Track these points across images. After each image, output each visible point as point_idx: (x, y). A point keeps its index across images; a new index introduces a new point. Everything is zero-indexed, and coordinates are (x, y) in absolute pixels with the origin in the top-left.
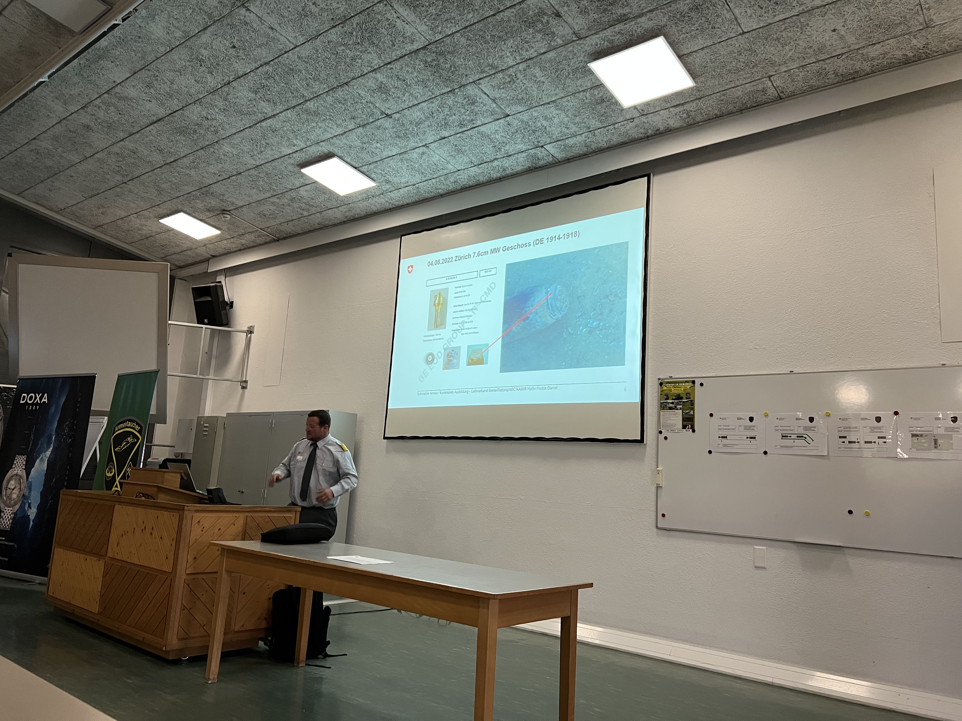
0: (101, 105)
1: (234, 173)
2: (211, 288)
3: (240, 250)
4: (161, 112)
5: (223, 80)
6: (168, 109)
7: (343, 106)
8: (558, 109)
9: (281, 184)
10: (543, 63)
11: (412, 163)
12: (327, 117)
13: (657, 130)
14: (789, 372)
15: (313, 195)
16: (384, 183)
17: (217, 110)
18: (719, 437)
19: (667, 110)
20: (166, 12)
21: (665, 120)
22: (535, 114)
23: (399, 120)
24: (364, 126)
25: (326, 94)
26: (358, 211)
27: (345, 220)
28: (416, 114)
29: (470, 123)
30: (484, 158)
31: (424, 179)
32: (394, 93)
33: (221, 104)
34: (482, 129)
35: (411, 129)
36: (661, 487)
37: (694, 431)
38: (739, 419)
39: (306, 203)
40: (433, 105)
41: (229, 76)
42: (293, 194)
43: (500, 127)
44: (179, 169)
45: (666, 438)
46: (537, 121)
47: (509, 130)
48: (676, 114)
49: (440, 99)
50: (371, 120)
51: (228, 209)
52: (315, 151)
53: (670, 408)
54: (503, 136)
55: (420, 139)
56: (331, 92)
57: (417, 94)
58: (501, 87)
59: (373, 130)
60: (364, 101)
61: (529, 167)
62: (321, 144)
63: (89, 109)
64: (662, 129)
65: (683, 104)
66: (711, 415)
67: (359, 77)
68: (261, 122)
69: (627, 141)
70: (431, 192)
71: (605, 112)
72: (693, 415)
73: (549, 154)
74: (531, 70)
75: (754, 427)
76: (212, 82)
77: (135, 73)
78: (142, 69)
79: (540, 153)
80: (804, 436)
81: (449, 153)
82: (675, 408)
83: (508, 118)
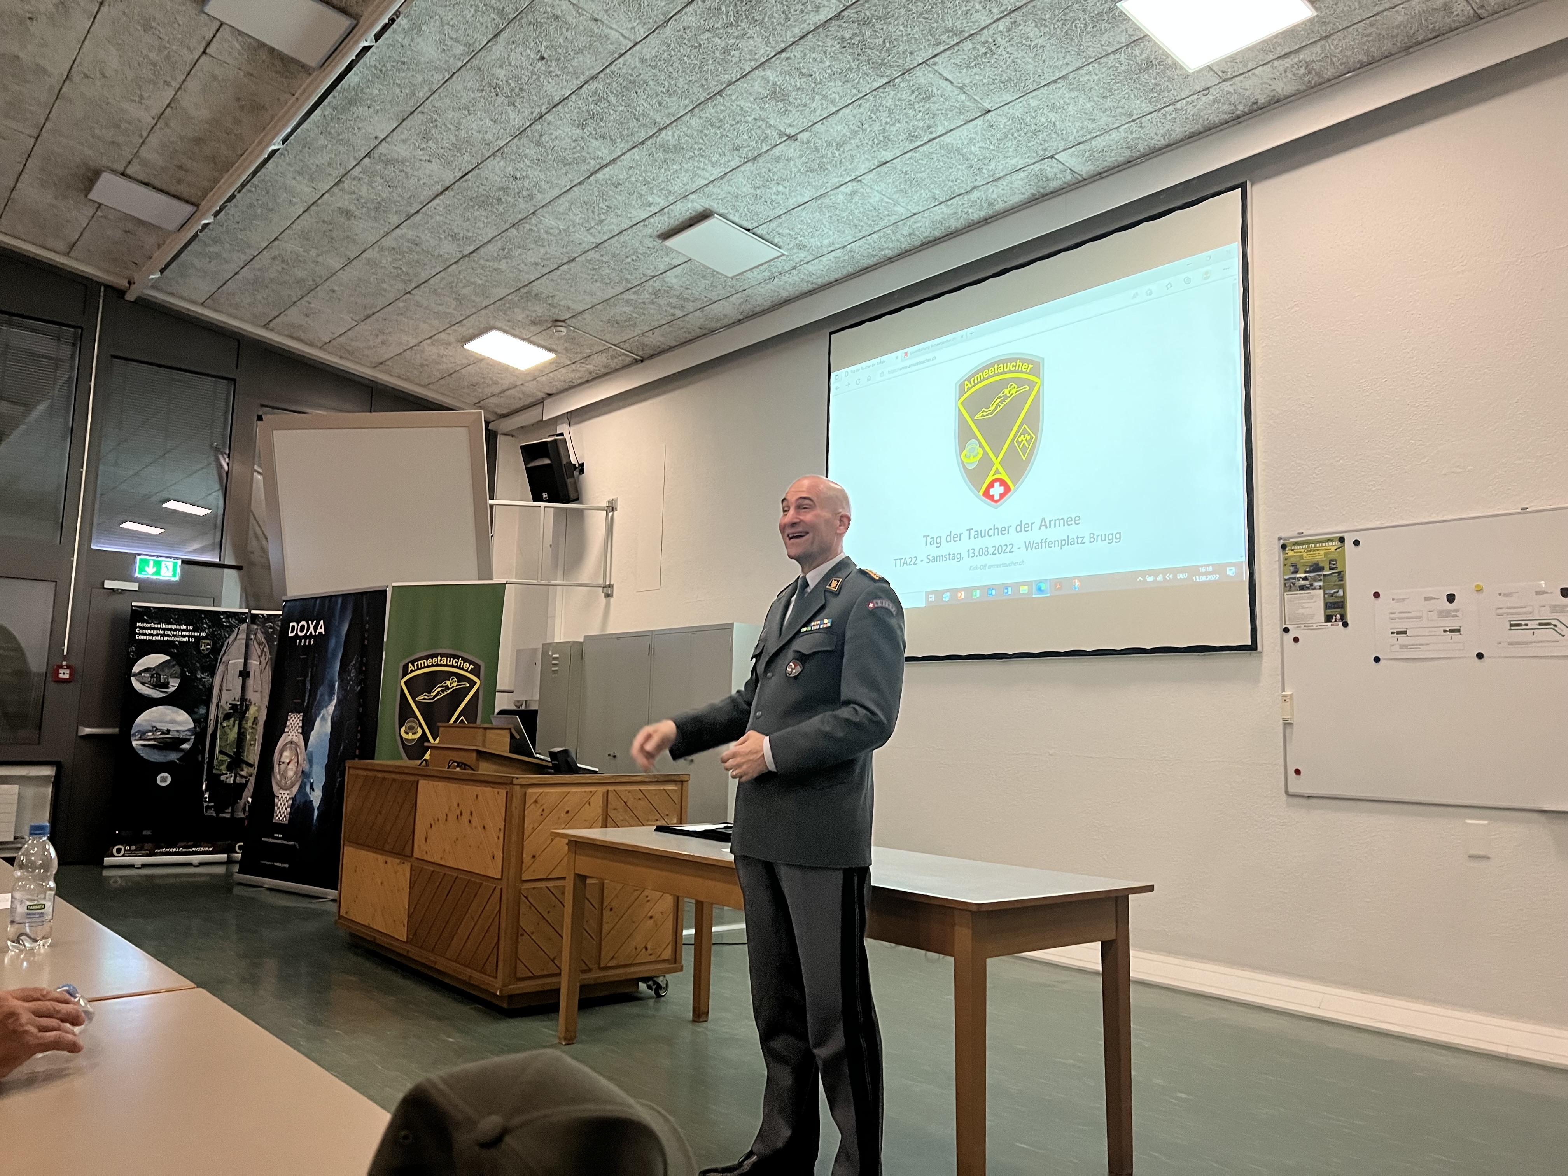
0: (361, 175)
1: (565, 260)
2: (549, 445)
3: (588, 381)
4: (449, 176)
5: (532, 113)
6: (457, 170)
7: (718, 132)
8: (1072, 90)
9: (636, 269)
10: (1039, 12)
11: (837, 212)
12: (696, 152)
13: (1254, 103)
14: (1519, 510)
15: (688, 283)
16: (795, 251)
17: (528, 162)
18: (1393, 633)
19: (1269, 65)
20: (437, 17)
21: (1266, 83)
22: (1034, 103)
23: (808, 142)
24: (755, 159)
25: (689, 114)
26: (760, 300)
27: (741, 317)
28: (836, 129)
29: (926, 131)
30: (955, 188)
31: (859, 235)
32: (796, 99)
33: (532, 152)
34: (947, 139)
35: (830, 155)
36: (1291, 724)
37: (1345, 625)
38: (1427, 599)
39: (678, 297)
40: (862, 110)
41: (540, 106)
42: (657, 284)
43: (976, 133)
44: (482, 262)
45: (1296, 640)
46: (1039, 115)
47: (992, 135)
48: (1285, 72)
49: (872, 99)
50: (765, 149)
51: (563, 318)
52: (683, 210)
53: (1302, 588)
54: (983, 148)
55: (846, 170)
56: (696, 110)
57: (834, 95)
58: (972, 64)
59: (769, 165)
60: (750, 119)
61: (1033, 195)
62: (692, 197)
63: (346, 184)
64: (1262, 100)
65: (1297, 51)
66: (1377, 595)
67: (738, 80)
68: (595, 172)
69: (1202, 130)
70: (873, 256)
71: (1156, 84)
72: (1344, 597)
73: (1066, 168)
74: (1020, 28)
75: (1457, 611)
76: (516, 119)
77: (404, 120)
78: (412, 113)
79: (1050, 168)
80: (1554, 622)
81: (896, 186)
82: (1311, 587)
83: (989, 116)
